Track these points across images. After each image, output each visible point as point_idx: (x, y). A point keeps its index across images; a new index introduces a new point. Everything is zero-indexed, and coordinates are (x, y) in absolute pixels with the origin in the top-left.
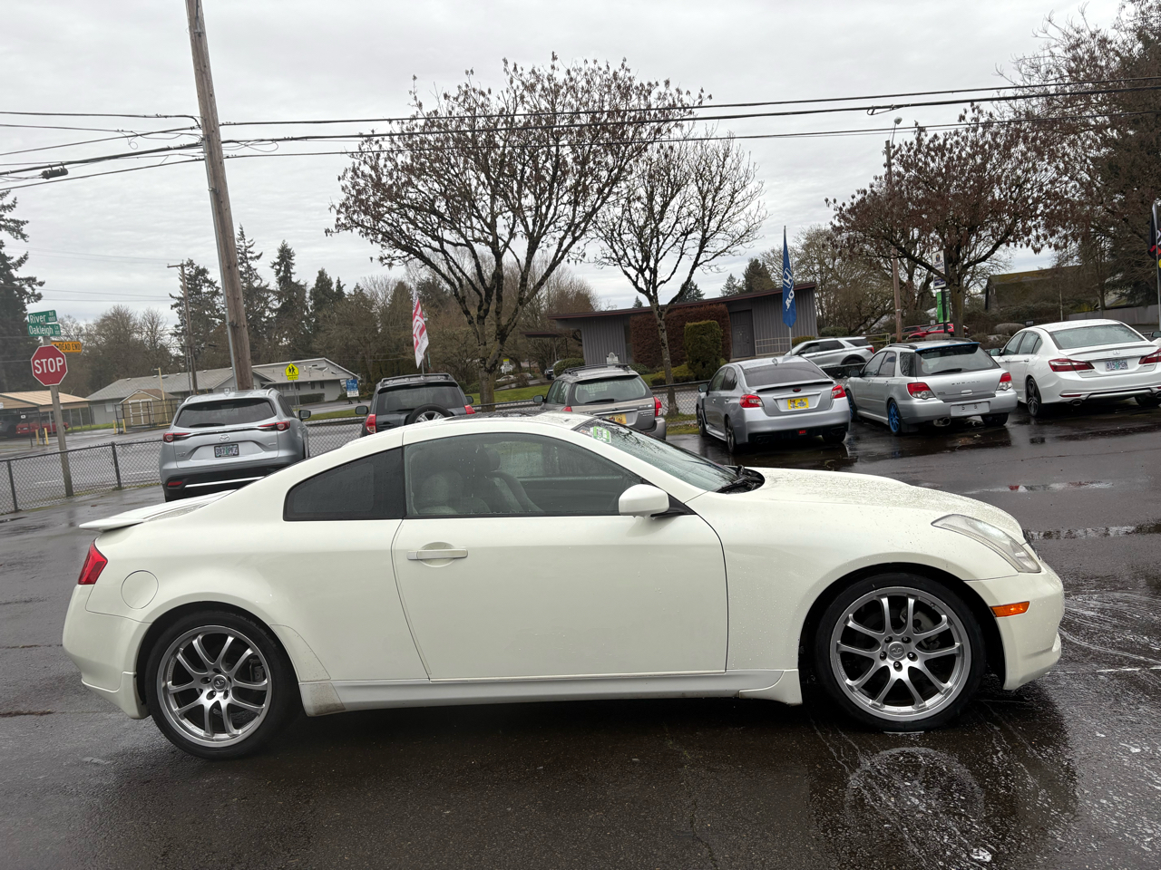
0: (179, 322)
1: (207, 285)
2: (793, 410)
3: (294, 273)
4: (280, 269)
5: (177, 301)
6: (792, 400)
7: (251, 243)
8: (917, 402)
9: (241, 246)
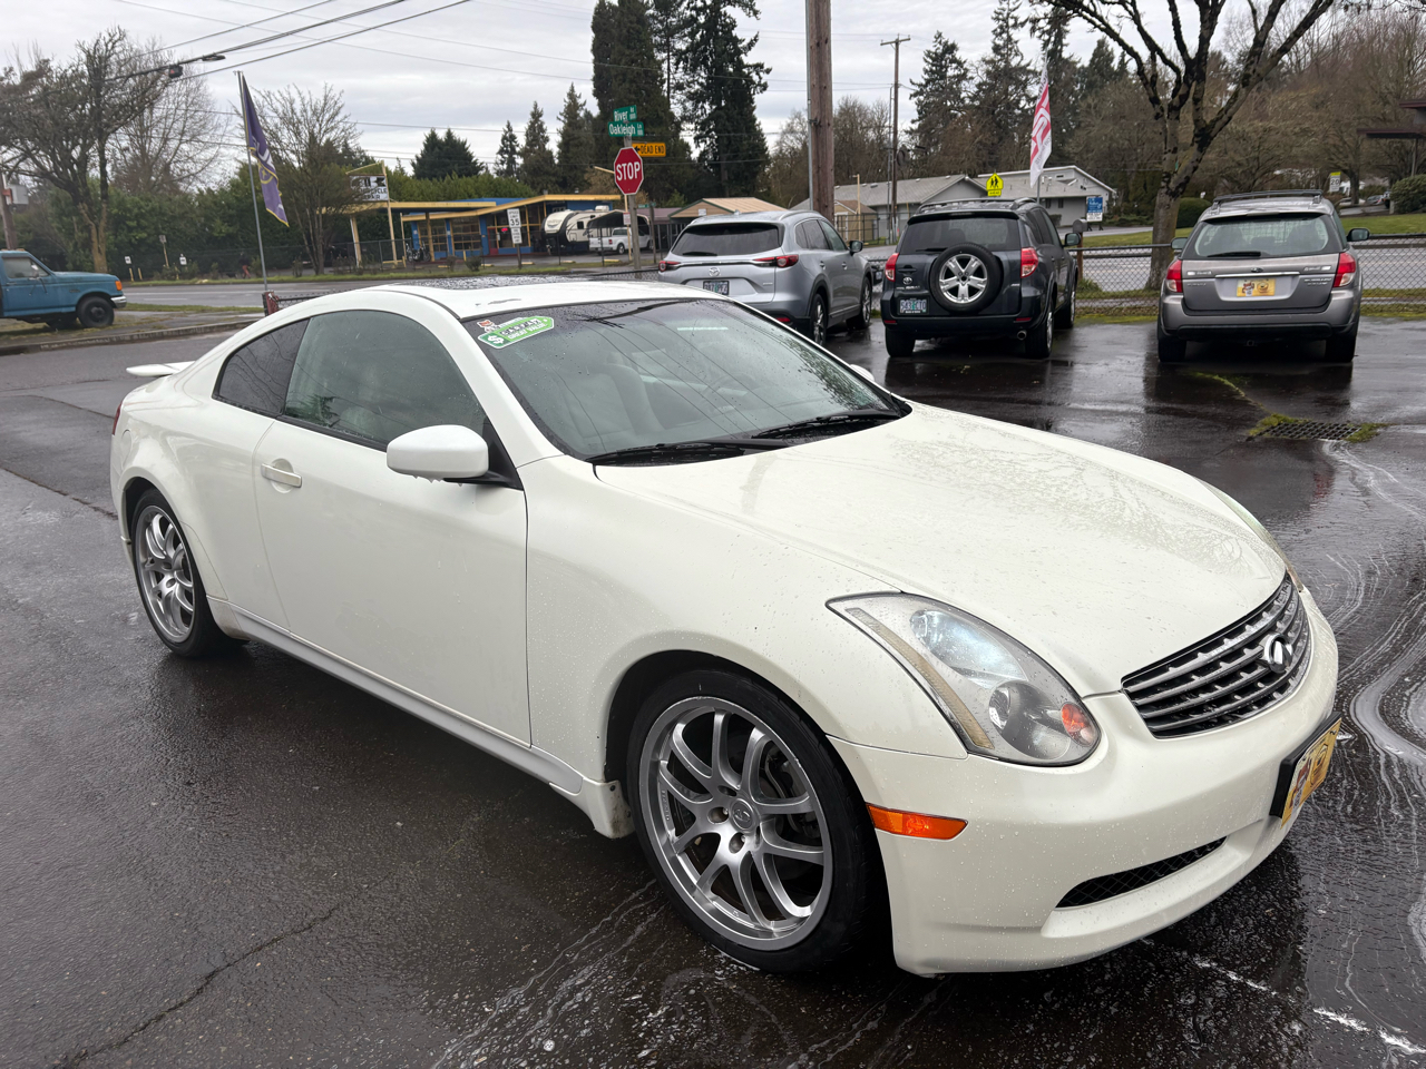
0: (916, 116)
1: (954, 65)
3: (1066, 45)
4: (1049, 40)
5: (918, 89)
7: (1017, 4)
9: (1004, 10)
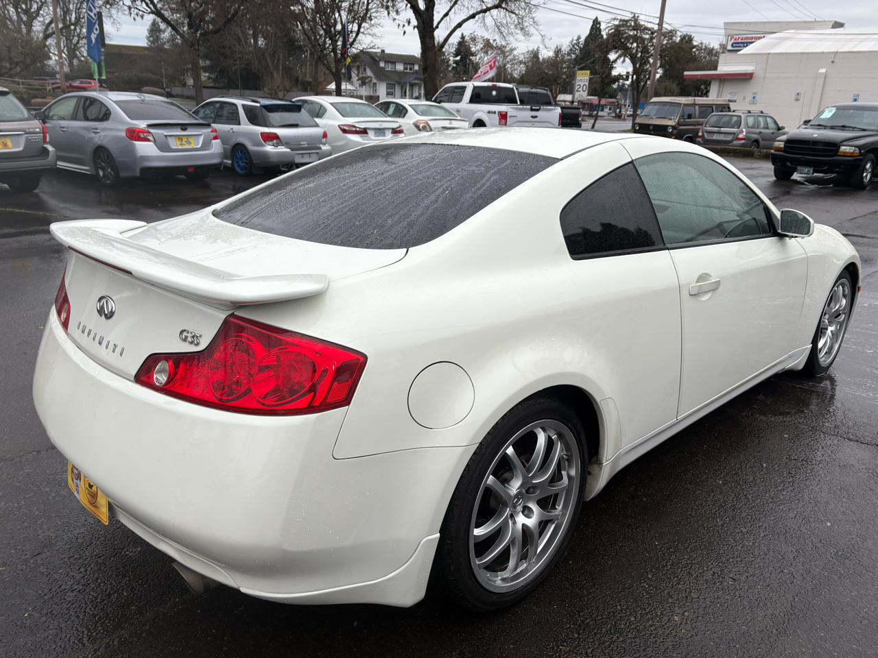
2: (180, 147)
6: (180, 137)
8: (269, 148)
